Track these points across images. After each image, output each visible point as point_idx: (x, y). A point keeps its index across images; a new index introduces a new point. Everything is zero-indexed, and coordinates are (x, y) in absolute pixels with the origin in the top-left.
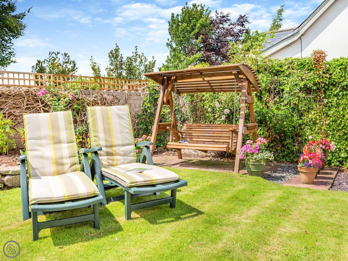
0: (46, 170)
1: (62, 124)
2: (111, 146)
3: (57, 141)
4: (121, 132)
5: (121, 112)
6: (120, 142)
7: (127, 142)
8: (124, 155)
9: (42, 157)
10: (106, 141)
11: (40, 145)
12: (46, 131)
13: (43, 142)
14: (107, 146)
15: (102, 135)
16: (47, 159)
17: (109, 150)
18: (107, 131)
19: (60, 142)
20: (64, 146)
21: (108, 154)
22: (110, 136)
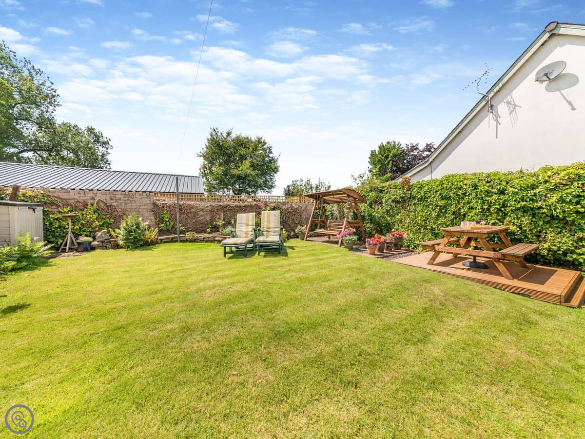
0: (242, 236)
1: (250, 218)
2: (269, 228)
3: (248, 225)
4: (275, 222)
5: (275, 214)
6: (273, 227)
7: (276, 227)
8: (274, 232)
9: (241, 231)
10: (267, 226)
11: (241, 226)
12: (244, 221)
13: (242, 225)
14: (267, 228)
15: (266, 223)
16: (243, 232)
17: (268, 230)
18: (268, 222)
19: (248, 226)
20: (250, 227)
21: (267, 231)
22: (269, 224)
